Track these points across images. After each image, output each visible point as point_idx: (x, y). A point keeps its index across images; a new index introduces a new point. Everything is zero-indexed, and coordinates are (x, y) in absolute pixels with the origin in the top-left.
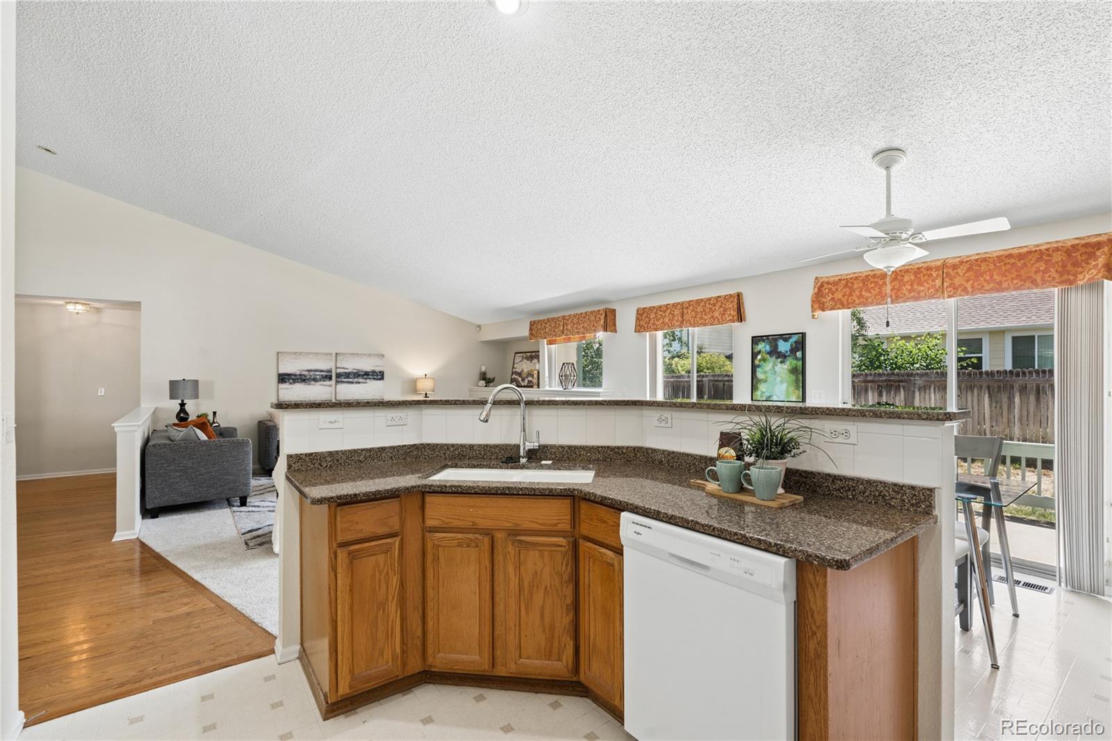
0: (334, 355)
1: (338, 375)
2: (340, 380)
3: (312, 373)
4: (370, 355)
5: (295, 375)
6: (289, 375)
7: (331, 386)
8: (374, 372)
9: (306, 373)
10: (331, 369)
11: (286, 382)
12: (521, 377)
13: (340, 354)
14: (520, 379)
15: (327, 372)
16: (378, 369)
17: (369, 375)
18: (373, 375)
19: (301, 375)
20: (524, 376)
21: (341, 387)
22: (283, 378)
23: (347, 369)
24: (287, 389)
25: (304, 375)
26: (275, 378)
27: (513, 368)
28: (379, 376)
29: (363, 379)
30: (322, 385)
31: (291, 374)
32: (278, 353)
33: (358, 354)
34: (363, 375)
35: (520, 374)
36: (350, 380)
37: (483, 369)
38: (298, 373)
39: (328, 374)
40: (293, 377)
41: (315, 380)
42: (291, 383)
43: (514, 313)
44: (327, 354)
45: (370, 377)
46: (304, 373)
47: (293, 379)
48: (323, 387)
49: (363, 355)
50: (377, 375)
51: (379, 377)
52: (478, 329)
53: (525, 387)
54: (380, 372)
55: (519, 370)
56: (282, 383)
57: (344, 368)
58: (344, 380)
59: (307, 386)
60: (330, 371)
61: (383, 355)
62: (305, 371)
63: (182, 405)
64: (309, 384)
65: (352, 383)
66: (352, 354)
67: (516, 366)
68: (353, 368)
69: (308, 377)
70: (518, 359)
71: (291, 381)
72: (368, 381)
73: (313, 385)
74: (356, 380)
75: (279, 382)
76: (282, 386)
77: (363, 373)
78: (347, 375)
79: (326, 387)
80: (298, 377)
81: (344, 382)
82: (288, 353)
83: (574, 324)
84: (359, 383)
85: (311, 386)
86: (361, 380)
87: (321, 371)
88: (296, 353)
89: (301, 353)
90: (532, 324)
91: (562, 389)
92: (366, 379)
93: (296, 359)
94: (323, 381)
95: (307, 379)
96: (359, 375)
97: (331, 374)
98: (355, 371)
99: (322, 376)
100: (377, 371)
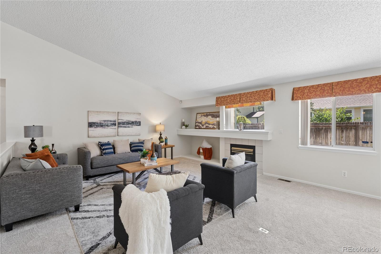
0: (117, 113)
1: (119, 123)
2: (120, 126)
3: (106, 122)
4: (134, 113)
5: (97, 123)
6: (94, 123)
7: (115, 129)
8: (136, 122)
9: (103, 122)
10: (116, 120)
11: (92, 127)
12: (202, 124)
13: (120, 112)
14: (201, 125)
15: (114, 121)
16: (138, 120)
17: (134, 123)
18: (136, 123)
19: (100, 123)
20: (203, 123)
21: (121, 129)
22: (91, 125)
23: (123, 120)
24: (93, 130)
25: (102, 123)
26: (87, 125)
27: (196, 120)
29: (131, 125)
30: (111, 128)
31: (95, 123)
32: (88, 111)
33: (128, 113)
34: (131, 123)
35: (201, 123)
36: (125, 126)
37: (183, 120)
38: (99, 122)
39: (114, 123)
40: (96, 124)
41: (108, 126)
42: (95, 128)
43: (208, 93)
44: (113, 112)
45: (134, 124)
46: (102, 122)
47: (96, 125)
48: (112, 129)
49: (131, 113)
50: (138, 123)
51: (139, 124)
52: (181, 102)
53: (204, 129)
54: (139, 122)
55: (200, 121)
56: (90, 127)
57: (122, 120)
58: (122, 126)
59: (104, 129)
60: (115, 121)
61: (140, 114)
62: (103, 121)
63: (33, 141)
64: (105, 128)
65: (126, 127)
66: (126, 113)
67: (198, 119)
68: (126, 120)
69: (104, 124)
70: (199, 116)
71: (95, 126)
72: (133, 126)
73: (107, 128)
74: (128, 126)
75: (89, 127)
76: (90, 129)
77: (131, 122)
78: (124, 123)
79: (113, 129)
80: (99, 124)
82: (93, 112)
83: (248, 97)
84: (129, 127)
85: (105, 129)
86: (130, 126)
87: (111, 121)
88: (98, 111)
89: (100, 112)
90: (217, 99)
91: (238, 130)
92: (132, 125)
93: (98, 114)
94: (112, 126)
95: (104, 125)
96: (129, 123)
97: (115, 123)
98: (127, 121)
99: (111, 123)
100: (137, 121)
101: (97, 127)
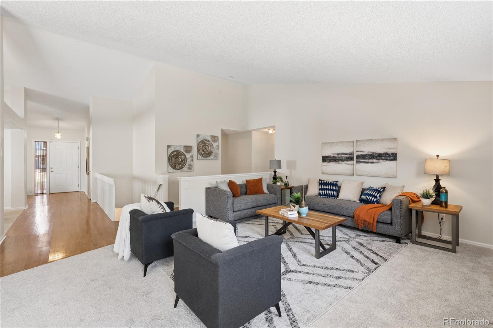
0: (355, 142)
2: (358, 160)
3: (340, 156)
4: (383, 140)
5: (330, 157)
6: (328, 157)
7: (353, 165)
8: (386, 154)
9: (337, 156)
10: (353, 152)
11: (325, 162)
13: (360, 141)
15: (350, 154)
16: (390, 151)
17: (382, 156)
18: (386, 156)
21: (360, 166)
22: (325, 159)
23: (364, 152)
24: (326, 166)
25: (335, 157)
26: (321, 159)
28: (393, 157)
29: (377, 159)
30: (346, 164)
32: (322, 143)
33: (372, 140)
34: (377, 157)
36: (366, 161)
38: (332, 156)
39: (350, 156)
40: (329, 158)
41: (342, 160)
42: (328, 162)
44: (349, 142)
45: (383, 158)
46: (335, 156)
49: (376, 140)
50: (390, 156)
51: (391, 158)
54: (392, 154)
57: (361, 152)
58: (361, 160)
60: (352, 154)
61: (396, 139)
62: (336, 154)
63: (275, 172)
64: (338, 163)
65: (368, 163)
66: (368, 140)
68: (369, 151)
69: (338, 158)
71: (328, 161)
72: (381, 161)
73: (341, 164)
74: (371, 160)
75: (322, 162)
76: (323, 164)
77: (376, 155)
78: (364, 157)
79: (349, 165)
80: (332, 158)
81: (361, 162)
82: (327, 143)
84: (373, 163)
85: (339, 164)
86: (375, 161)
87: (346, 154)
88: (331, 143)
89: (333, 142)
92: (379, 160)
93: (331, 146)
94: (348, 161)
95: (337, 160)
96: (374, 157)
97: (352, 156)
98: (370, 154)
99: (346, 157)
100: (389, 153)
101: (330, 162)
